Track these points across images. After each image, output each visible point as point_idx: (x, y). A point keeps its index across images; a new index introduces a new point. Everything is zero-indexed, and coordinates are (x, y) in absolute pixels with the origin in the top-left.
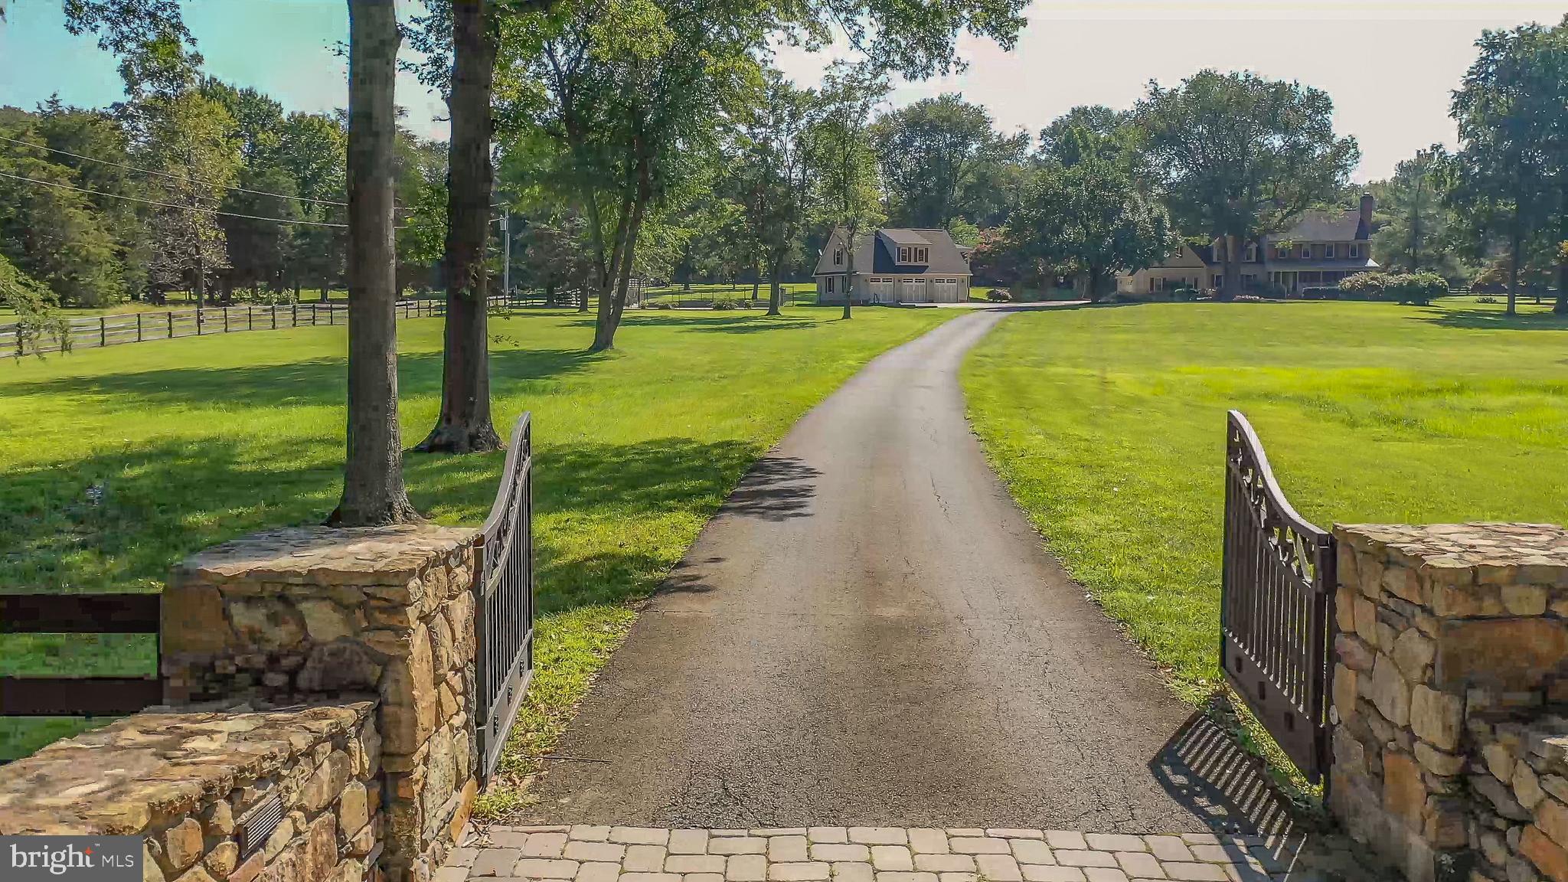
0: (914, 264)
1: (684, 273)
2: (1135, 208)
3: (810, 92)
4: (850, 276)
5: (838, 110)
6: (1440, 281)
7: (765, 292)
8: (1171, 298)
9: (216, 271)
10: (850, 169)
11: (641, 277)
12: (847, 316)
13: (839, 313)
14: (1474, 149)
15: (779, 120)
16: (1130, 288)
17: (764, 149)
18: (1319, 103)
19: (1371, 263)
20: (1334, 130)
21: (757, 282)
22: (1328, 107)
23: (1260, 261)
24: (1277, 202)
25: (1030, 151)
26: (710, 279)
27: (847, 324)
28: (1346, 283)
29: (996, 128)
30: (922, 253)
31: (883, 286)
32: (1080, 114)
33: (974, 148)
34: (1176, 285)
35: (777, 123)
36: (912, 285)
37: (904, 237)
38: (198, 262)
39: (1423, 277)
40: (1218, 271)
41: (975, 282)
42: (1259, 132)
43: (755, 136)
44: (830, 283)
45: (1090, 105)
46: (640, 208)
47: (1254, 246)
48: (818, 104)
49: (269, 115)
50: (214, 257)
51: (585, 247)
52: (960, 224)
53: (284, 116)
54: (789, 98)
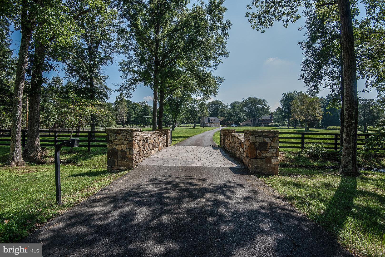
0: (213, 121)
1: (183, 123)
2: (241, 114)
3: (199, 100)
4: (204, 123)
5: (202, 102)
6: (280, 124)
7: (193, 125)
8: (246, 126)
9: (125, 122)
10: (204, 109)
11: (177, 123)
12: (203, 128)
13: (202, 127)
14: (283, 107)
15: (195, 103)
16: (241, 125)
17: (193, 106)
18: (265, 101)
19: (273, 122)
20: (267, 105)
21: (192, 124)
22: (266, 102)
23: (258, 121)
24: (260, 114)
25: (228, 107)
26: (186, 124)
27: (203, 129)
28: (269, 124)
29: (224, 104)
30: (214, 120)
31: (208, 124)
32: (235, 102)
33: (221, 107)
34: (247, 124)
35: (194, 104)
36: (213, 124)
37: (211, 118)
38: (124, 120)
39: (278, 124)
40: (253, 123)
41: (221, 124)
42: (257, 105)
43: (192, 105)
44: (202, 124)
45: (236, 101)
46: (178, 114)
47: (257, 120)
48: (200, 101)
49: (130, 103)
50: (125, 120)
51: (170, 119)
52: (219, 116)
53: (132, 103)
54: (196, 101)
